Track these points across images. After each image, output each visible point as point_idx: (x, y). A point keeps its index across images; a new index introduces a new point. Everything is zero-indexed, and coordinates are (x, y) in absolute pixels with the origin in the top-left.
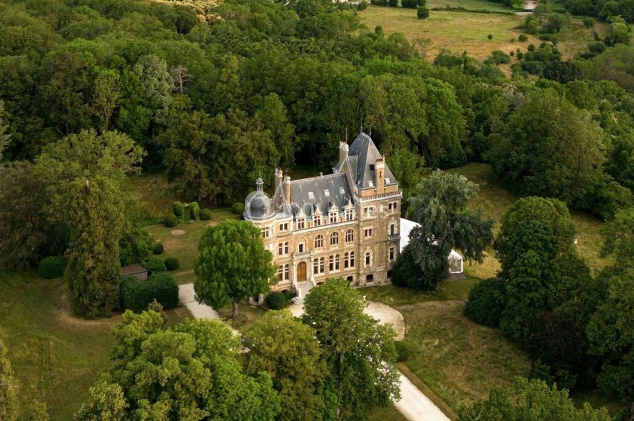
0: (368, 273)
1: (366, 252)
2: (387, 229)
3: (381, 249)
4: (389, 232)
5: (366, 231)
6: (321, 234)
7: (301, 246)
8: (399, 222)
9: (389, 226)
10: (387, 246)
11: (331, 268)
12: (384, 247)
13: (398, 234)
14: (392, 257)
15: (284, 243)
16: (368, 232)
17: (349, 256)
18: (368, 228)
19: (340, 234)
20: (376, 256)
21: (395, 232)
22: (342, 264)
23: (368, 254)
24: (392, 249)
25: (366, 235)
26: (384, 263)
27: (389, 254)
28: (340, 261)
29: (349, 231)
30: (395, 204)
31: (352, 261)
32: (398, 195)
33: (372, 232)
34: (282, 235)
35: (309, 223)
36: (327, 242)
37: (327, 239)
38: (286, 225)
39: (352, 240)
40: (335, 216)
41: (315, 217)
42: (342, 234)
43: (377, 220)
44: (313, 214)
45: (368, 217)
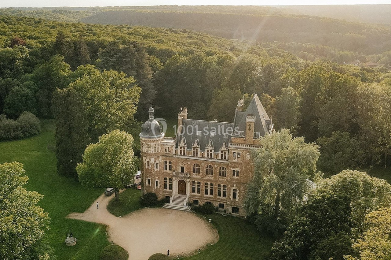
0: (234, 205)
1: (233, 188)
5: (234, 171)
6: (198, 163)
7: (182, 168)
11: (206, 192)
15: (168, 162)
16: (236, 173)
17: (222, 188)
18: (236, 169)
19: (214, 168)
20: (242, 194)
22: (216, 192)
23: (235, 190)
25: (234, 175)
28: (214, 189)
29: (223, 168)
31: (225, 193)
33: (240, 174)
34: (166, 155)
35: (189, 152)
36: (202, 171)
37: (203, 169)
38: (169, 148)
39: (225, 176)
40: (211, 152)
41: (194, 149)
42: (216, 169)
43: (243, 165)
44: (192, 146)
45: (236, 160)
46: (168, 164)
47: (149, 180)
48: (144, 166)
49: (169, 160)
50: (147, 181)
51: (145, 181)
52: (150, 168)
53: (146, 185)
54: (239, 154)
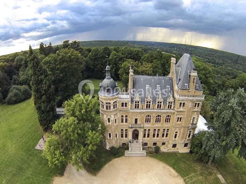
0: (174, 143)
1: (176, 131)
2: (191, 119)
3: (184, 131)
4: (192, 121)
5: (178, 118)
6: (150, 114)
7: (136, 120)
8: (198, 117)
9: (192, 118)
10: (188, 129)
11: (154, 136)
12: (187, 130)
13: (196, 124)
14: (189, 137)
15: (124, 116)
16: (179, 119)
17: (166, 131)
18: (180, 117)
19: (162, 117)
20: (181, 134)
21: (195, 123)
22: (160, 135)
23: (177, 132)
24: (190, 132)
25: (178, 121)
26: (184, 139)
27: (188, 135)
28: (160, 133)
29: (168, 116)
30: (199, 104)
31: (167, 134)
32: (202, 98)
33: (182, 120)
34: (123, 110)
35: (143, 105)
36: (153, 120)
37: (153, 119)
38: (126, 103)
39: (169, 122)
40: (161, 104)
41: (147, 102)
42: (163, 117)
43: (186, 112)
44: (146, 100)
45: (181, 109)
46: (124, 118)
47: (110, 134)
48: (106, 123)
49: (126, 114)
50: (108, 135)
51: (106, 136)
52: (111, 124)
53: (108, 138)
54: (184, 104)
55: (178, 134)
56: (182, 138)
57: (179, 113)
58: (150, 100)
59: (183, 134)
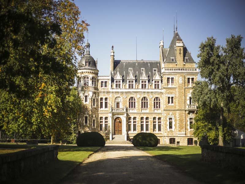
0: (171, 136)
1: (169, 117)
2: (186, 100)
3: (181, 116)
4: (188, 102)
6: (134, 96)
7: (118, 104)
9: (188, 98)
10: (187, 114)
11: (142, 128)
12: (184, 115)
15: (104, 98)
16: (170, 99)
17: (157, 121)
18: (170, 96)
22: (151, 126)
23: (171, 119)
24: (191, 119)
27: (188, 123)
28: (149, 124)
29: (157, 98)
30: (193, 79)
31: (159, 126)
32: (195, 71)
33: (174, 100)
35: (125, 85)
36: (138, 104)
37: (138, 102)
38: (106, 82)
39: (159, 107)
40: (145, 83)
41: (129, 81)
42: (150, 100)
43: (177, 90)
44: (128, 78)
45: (170, 86)
46: (104, 102)
47: (86, 118)
49: (106, 96)
50: (84, 119)
54: (172, 78)
55: (173, 121)
56: (181, 128)
57: (168, 91)
58: (133, 78)
59: (181, 121)
